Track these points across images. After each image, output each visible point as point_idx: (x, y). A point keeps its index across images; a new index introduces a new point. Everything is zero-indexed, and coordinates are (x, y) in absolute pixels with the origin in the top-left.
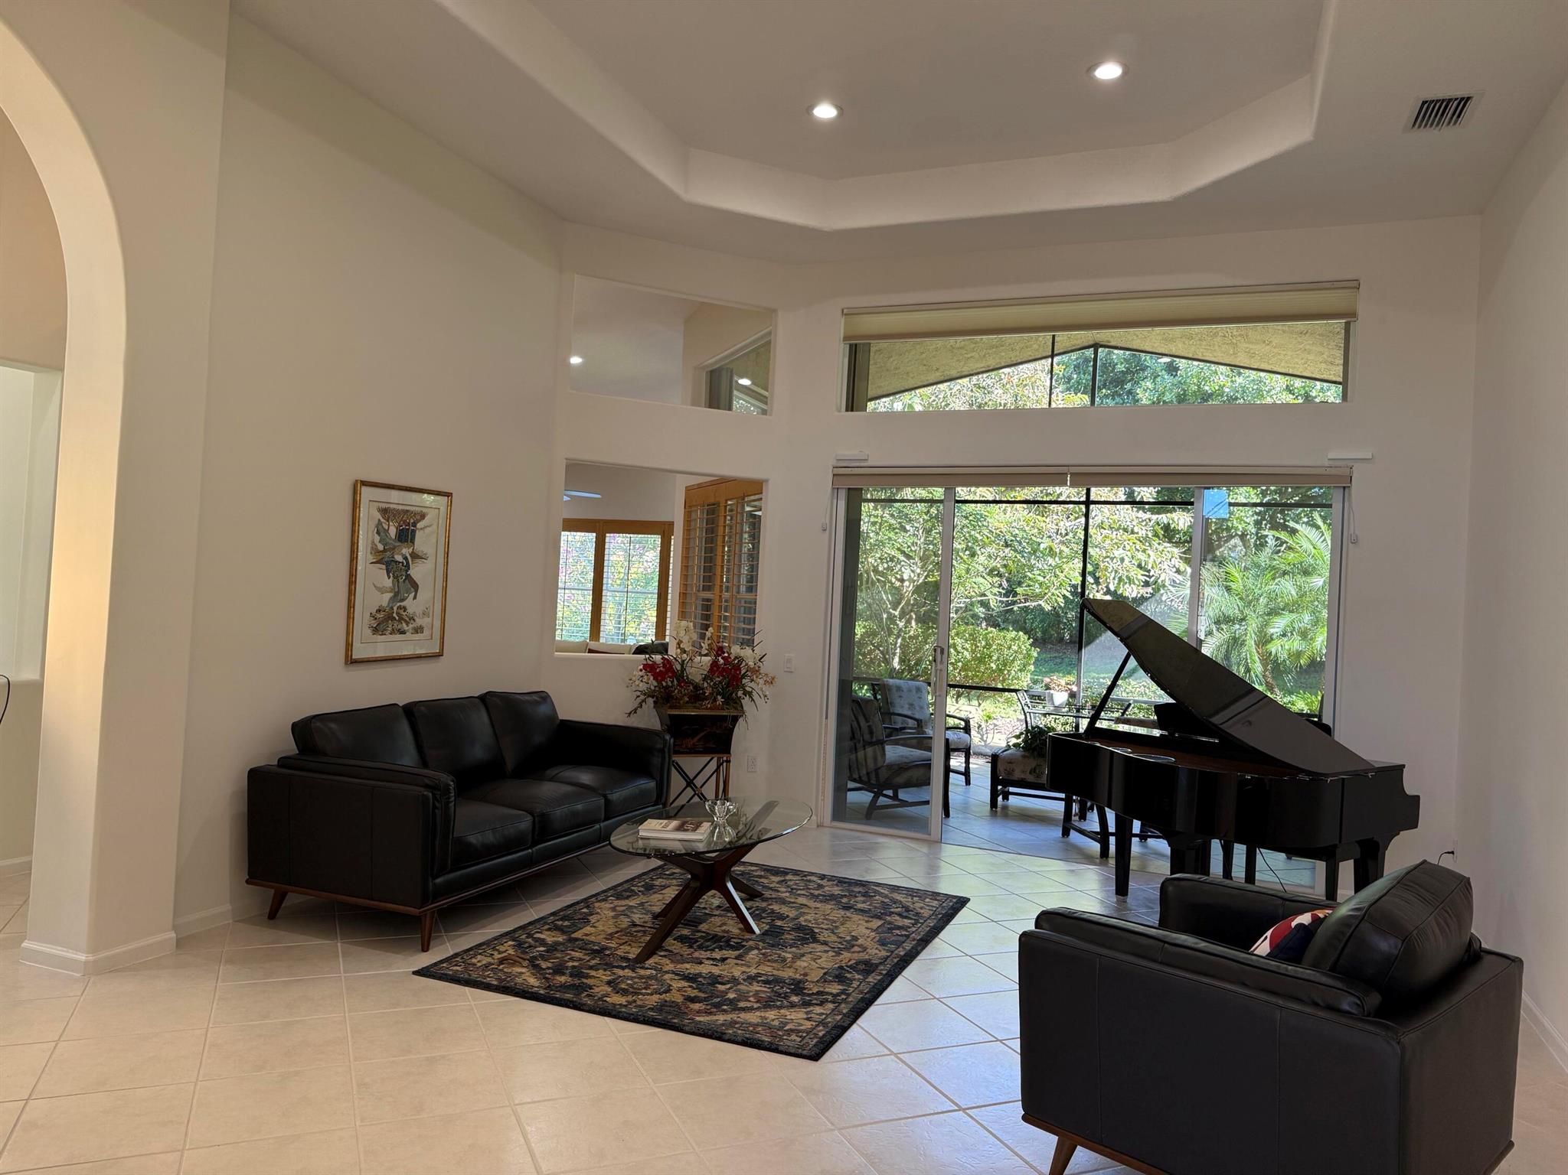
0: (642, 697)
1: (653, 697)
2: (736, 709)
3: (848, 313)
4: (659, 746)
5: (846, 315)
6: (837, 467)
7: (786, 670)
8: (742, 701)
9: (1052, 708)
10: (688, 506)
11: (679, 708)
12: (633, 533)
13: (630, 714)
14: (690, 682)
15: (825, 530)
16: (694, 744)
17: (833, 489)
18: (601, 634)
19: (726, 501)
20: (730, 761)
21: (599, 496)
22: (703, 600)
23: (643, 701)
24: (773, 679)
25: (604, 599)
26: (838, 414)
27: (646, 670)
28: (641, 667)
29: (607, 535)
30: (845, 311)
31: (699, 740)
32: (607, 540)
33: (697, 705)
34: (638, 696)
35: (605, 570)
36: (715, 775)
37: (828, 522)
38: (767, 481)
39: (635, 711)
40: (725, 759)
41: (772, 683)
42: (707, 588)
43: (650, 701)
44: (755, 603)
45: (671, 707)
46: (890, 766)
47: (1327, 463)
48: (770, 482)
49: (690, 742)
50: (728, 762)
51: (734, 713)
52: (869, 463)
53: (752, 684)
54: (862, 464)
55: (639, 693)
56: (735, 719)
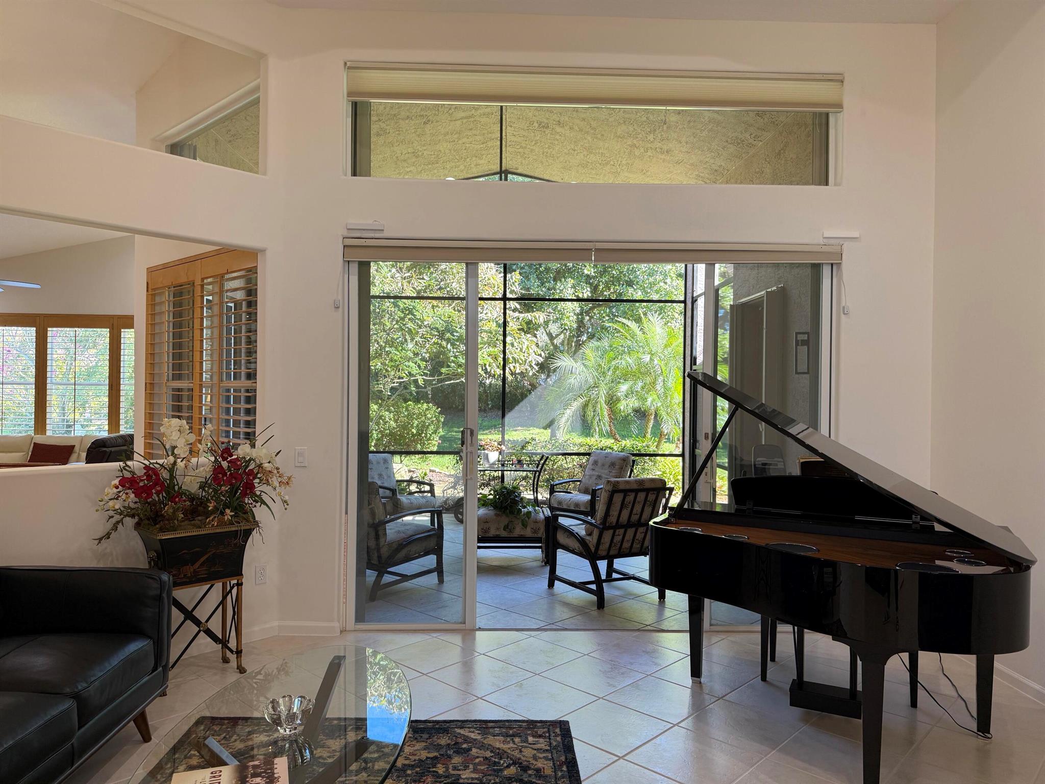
0: (117, 518)
1: (133, 516)
2: (247, 520)
3: (350, 67)
4: (154, 592)
5: (349, 68)
6: (347, 238)
7: (299, 464)
8: (254, 509)
9: (487, 465)
10: (152, 292)
11: (174, 529)
12: (79, 327)
13: (100, 539)
14: (180, 493)
15: (338, 308)
16: (195, 571)
17: (344, 261)
18: (48, 427)
19: (203, 280)
20: (242, 584)
21: (39, 287)
22: (174, 390)
23: (118, 522)
24: (289, 478)
25: (48, 392)
26: (345, 177)
27: (123, 486)
28: (116, 482)
29: (49, 329)
30: (348, 64)
31: (202, 565)
32: (49, 334)
33: (197, 522)
34: (112, 517)
35: (49, 363)
36: (221, 607)
37: (340, 298)
38: (263, 251)
39: (108, 536)
40: (235, 582)
41: (288, 484)
42: (177, 377)
43: (130, 522)
44: (255, 391)
45: (162, 530)
46: (390, 544)
47: (821, 241)
48: (267, 252)
49: (189, 570)
50: (240, 585)
51: (244, 526)
52: (386, 234)
53: (264, 488)
54: (377, 235)
55: (111, 513)
56: (248, 533)
